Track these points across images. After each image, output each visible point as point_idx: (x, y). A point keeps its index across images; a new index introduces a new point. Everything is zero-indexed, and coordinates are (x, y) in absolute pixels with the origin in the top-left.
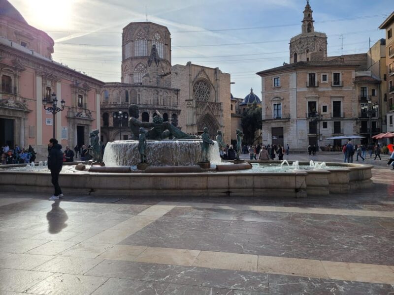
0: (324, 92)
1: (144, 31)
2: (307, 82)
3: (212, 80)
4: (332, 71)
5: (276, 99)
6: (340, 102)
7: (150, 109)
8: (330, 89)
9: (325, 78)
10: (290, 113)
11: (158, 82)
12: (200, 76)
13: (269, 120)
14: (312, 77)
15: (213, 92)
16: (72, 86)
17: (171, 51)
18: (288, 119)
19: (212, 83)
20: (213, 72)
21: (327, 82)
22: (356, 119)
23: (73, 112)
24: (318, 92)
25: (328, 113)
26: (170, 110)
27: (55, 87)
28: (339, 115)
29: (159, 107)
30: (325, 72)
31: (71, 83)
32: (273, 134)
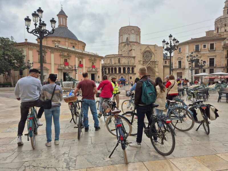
0: (204, 53)
1: (126, 30)
2: (194, 50)
3: (153, 51)
4: (209, 42)
5: (179, 59)
6: (214, 59)
7: (122, 66)
8: (208, 52)
9: (205, 46)
10: (186, 65)
11: (128, 53)
12: (146, 50)
13: (176, 69)
14: (197, 47)
15: (153, 56)
16: (89, 60)
17: (140, 37)
18: (184, 69)
19: (153, 52)
20: (154, 47)
21: (206, 48)
22: (223, 67)
23: (90, 69)
24: (200, 54)
25: (206, 64)
26: (130, 66)
27: (83, 61)
28: (213, 65)
29: (126, 65)
30: (205, 44)
31: (89, 58)
32: (178, 76)
